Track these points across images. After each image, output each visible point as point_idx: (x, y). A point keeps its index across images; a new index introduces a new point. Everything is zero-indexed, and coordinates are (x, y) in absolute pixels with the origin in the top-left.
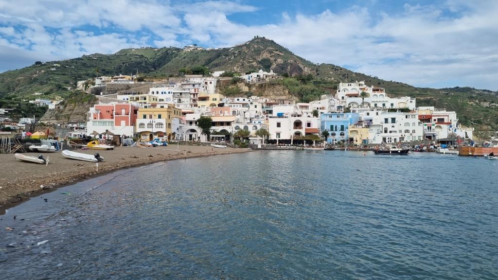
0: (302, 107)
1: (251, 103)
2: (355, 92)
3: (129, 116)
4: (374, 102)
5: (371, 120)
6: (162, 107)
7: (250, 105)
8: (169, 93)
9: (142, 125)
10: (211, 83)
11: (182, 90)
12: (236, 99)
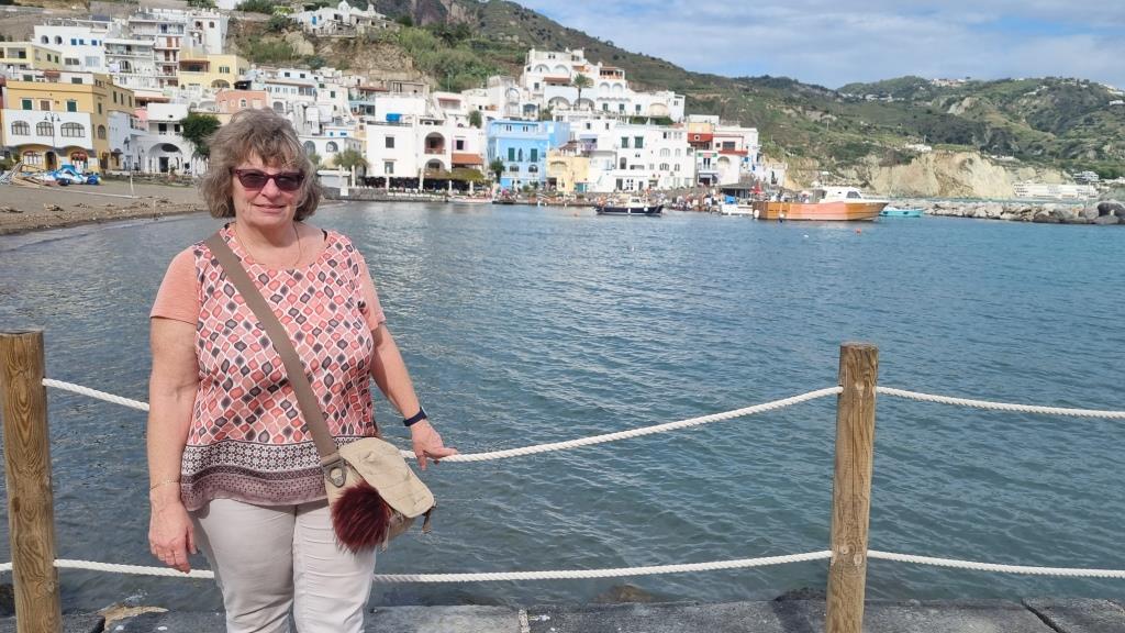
0: (444, 102)
1: (322, 86)
2: (562, 74)
4: (601, 98)
5: (594, 141)
6: (77, 81)
7: (319, 91)
8: (94, 43)
9: (20, 126)
10: (212, 25)
11: (132, 38)
12: (282, 72)
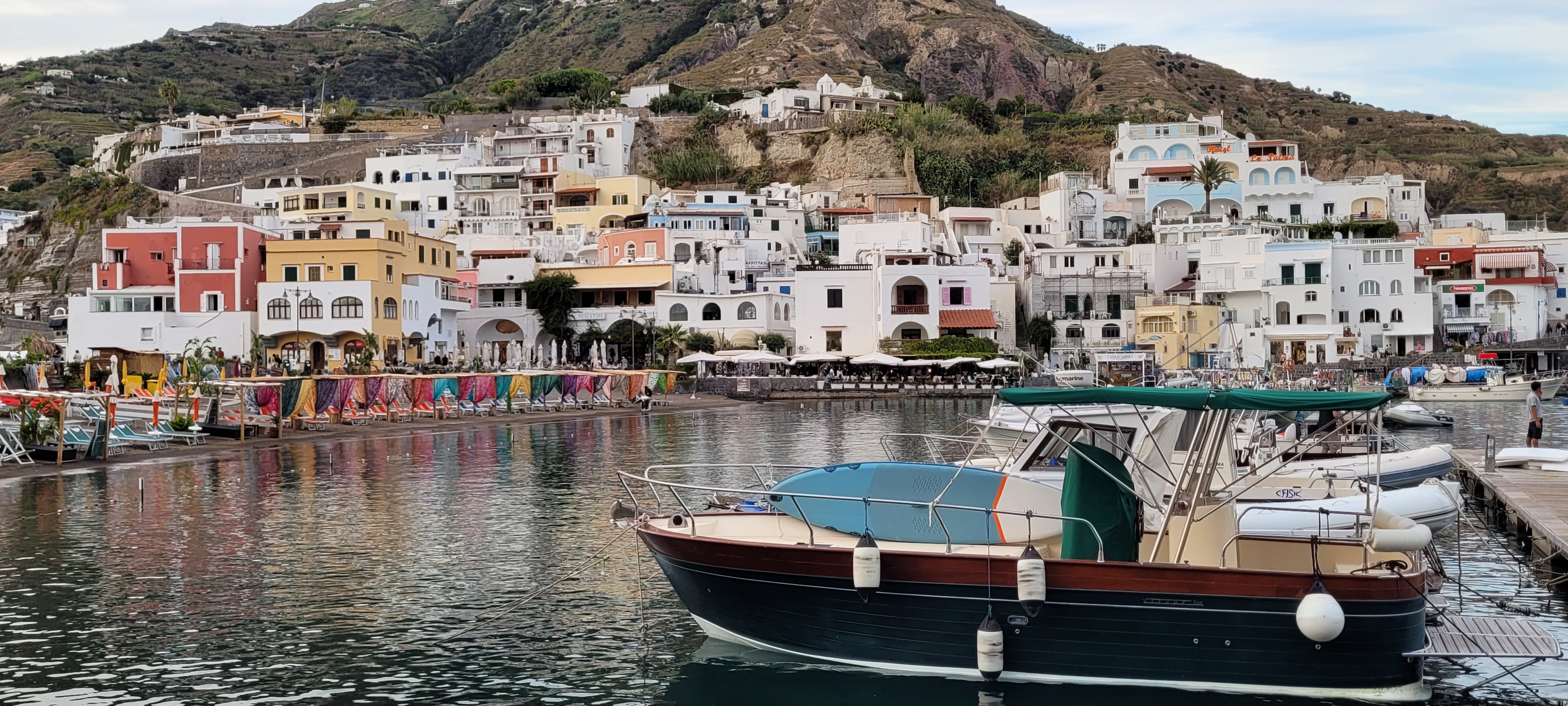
0: (964, 222)
1: (758, 213)
2: (1180, 161)
3: (237, 272)
4: (1253, 197)
6: (363, 234)
7: (753, 221)
8: (442, 176)
9: (278, 307)
10: (610, 133)
11: (497, 164)
12: (700, 196)
